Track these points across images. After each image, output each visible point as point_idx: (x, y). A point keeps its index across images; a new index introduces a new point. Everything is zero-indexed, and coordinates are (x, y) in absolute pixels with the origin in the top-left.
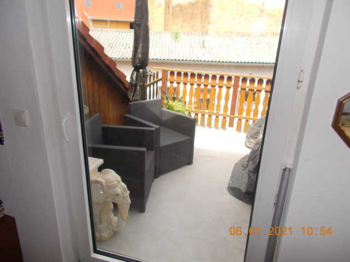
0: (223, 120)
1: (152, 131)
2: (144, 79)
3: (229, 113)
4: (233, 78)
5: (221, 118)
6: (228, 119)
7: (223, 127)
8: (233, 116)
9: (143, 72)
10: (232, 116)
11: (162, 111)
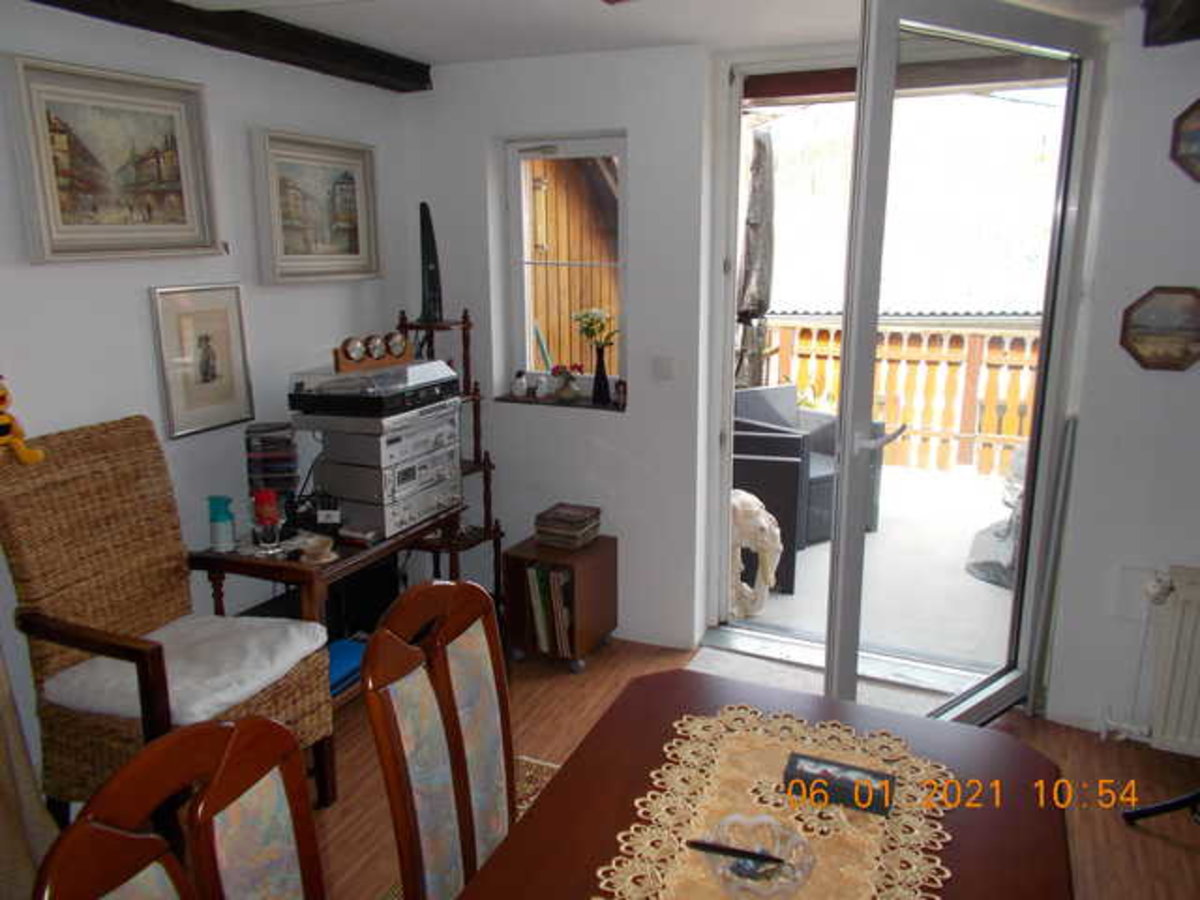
0: (940, 449)
1: (798, 440)
2: (761, 339)
3: (956, 428)
4: (966, 340)
5: (935, 442)
6: (954, 444)
7: (942, 464)
8: (970, 435)
9: (760, 325)
10: (964, 435)
11: (798, 412)
